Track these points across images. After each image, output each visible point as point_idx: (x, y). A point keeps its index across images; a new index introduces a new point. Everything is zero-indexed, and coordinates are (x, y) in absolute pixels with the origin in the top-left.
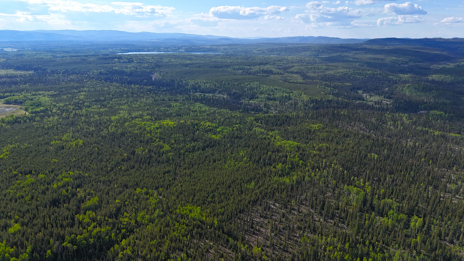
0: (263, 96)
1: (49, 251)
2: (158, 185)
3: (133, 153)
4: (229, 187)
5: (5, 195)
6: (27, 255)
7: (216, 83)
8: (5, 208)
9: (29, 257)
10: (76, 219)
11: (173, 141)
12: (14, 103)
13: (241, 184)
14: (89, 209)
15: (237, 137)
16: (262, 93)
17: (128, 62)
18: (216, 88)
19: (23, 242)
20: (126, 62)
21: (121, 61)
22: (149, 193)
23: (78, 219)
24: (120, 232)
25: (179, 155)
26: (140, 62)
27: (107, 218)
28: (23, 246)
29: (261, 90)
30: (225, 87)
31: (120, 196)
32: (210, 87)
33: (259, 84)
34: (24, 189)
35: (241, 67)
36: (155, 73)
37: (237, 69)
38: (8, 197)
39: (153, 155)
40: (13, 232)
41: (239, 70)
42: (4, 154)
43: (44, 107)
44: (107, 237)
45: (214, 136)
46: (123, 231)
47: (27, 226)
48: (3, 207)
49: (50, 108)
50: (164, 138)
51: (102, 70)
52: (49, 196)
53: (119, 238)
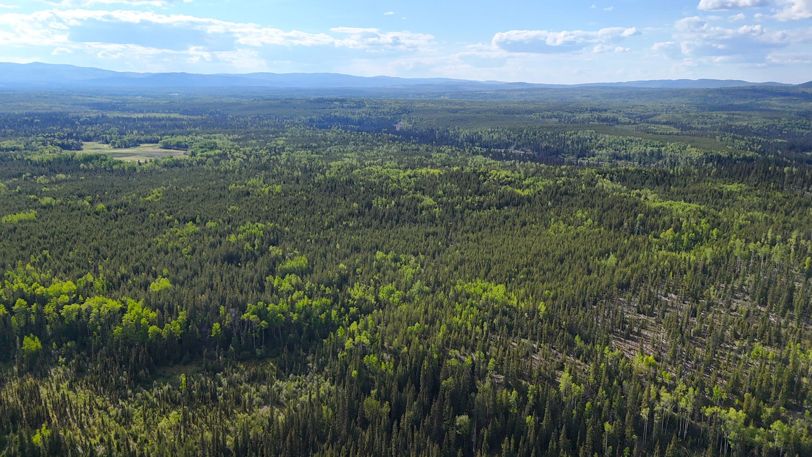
0: (604, 151)
1: (217, 325)
2: (416, 249)
3: (369, 205)
4: (562, 261)
5: (149, 246)
6: (178, 327)
7: (511, 132)
8: (147, 259)
9: (181, 329)
10: (266, 285)
11: (441, 192)
12: (175, 147)
13: (586, 258)
14: (291, 272)
15: (566, 193)
16: (601, 147)
17: (356, 107)
18: (510, 140)
19: (173, 306)
20: (353, 107)
21: (345, 105)
22: (400, 260)
23: (270, 283)
24: (348, 311)
25: (453, 213)
26: (375, 108)
27: (322, 287)
28: (172, 312)
29: (599, 142)
30: (528, 139)
31: (347, 260)
32: (500, 138)
33: (594, 133)
34: (181, 238)
35: (555, 113)
36: (400, 121)
37: (548, 117)
38: (154, 248)
39: (404, 210)
40: (157, 289)
41: (551, 118)
42: (154, 196)
43: (221, 149)
44: (323, 316)
45: (519, 191)
46: (353, 310)
47: (182, 284)
48: (144, 257)
49: (230, 152)
50: (424, 189)
51: (314, 117)
52: (221, 250)
53: (345, 320)
